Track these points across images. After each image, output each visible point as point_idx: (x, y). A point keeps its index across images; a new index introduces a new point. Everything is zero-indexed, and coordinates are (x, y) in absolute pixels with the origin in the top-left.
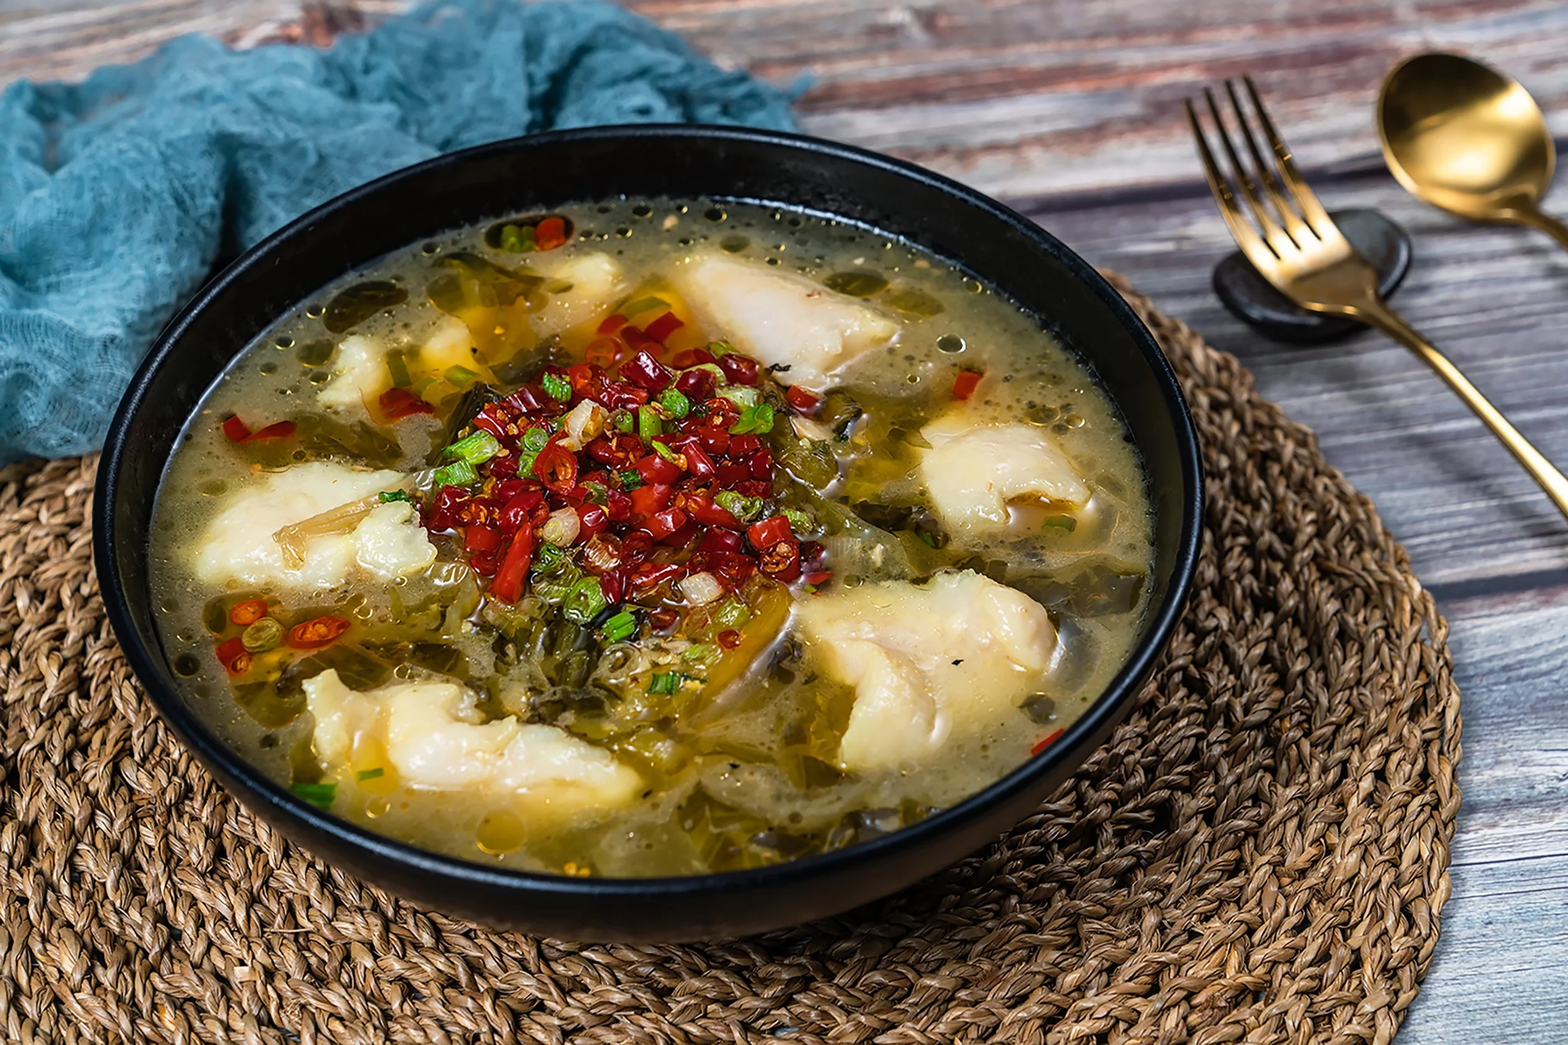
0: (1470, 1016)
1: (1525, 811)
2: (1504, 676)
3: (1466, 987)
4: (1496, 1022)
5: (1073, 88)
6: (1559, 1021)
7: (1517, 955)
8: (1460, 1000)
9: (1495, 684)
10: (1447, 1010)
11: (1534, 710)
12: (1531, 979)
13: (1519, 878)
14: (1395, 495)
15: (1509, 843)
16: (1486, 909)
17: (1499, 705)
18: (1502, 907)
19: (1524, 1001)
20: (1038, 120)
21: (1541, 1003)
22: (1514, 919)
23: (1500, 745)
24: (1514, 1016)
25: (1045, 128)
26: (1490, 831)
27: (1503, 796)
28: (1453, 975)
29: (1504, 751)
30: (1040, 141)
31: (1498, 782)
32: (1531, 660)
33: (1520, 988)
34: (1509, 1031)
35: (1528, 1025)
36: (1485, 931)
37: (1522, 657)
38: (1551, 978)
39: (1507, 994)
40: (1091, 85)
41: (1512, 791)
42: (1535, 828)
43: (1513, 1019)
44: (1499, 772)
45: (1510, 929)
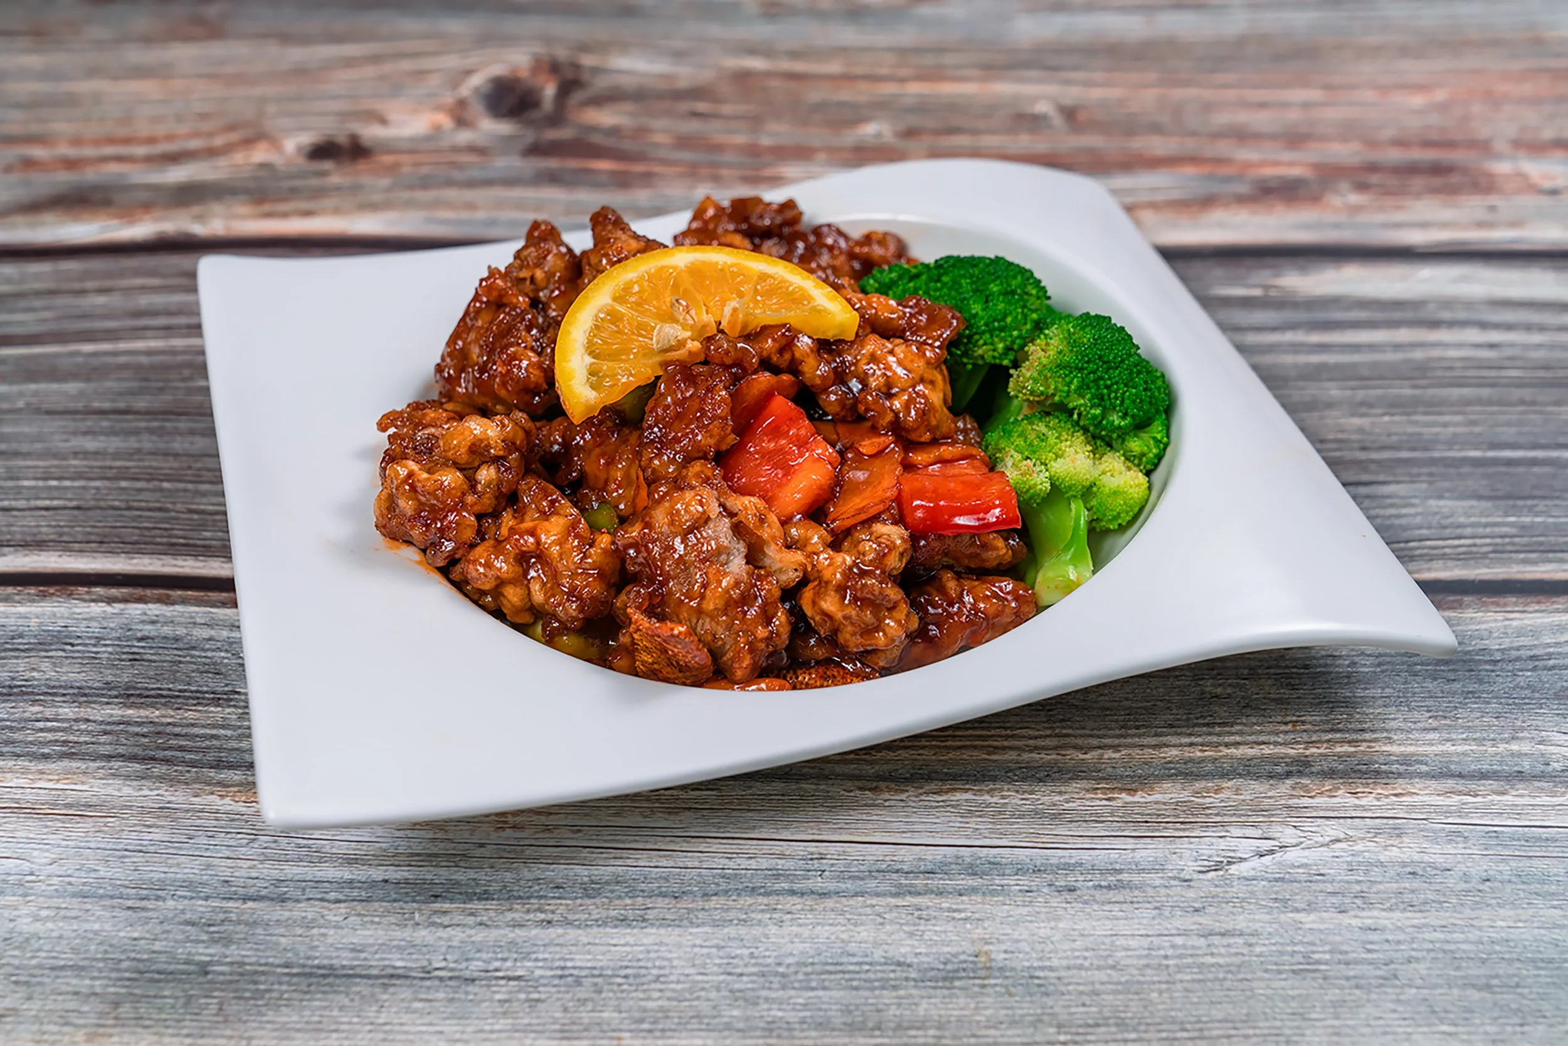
0: (1456, 963)
1: (1537, 784)
2: (1531, 665)
3: (1455, 936)
4: (1482, 971)
5: (1190, 170)
6: (1548, 980)
7: (1511, 913)
8: (1447, 947)
9: (1522, 670)
10: (1432, 954)
11: (1557, 696)
12: (1524, 937)
13: (1523, 843)
14: (1442, 503)
15: (1516, 811)
16: (1485, 867)
17: (1522, 688)
18: (1502, 867)
19: (1515, 956)
20: (1153, 190)
21: (1533, 961)
22: (1514, 879)
23: (1519, 723)
24: (1502, 969)
25: (1159, 197)
26: (1499, 798)
27: (1516, 769)
28: (1444, 923)
29: (1522, 729)
30: (1154, 206)
31: (1513, 755)
32: (1560, 654)
33: (1511, 944)
34: (1495, 982)
35: (1516, 979)
36: (1481, 887)
37: (1552, 650)
38: (1545, 939)
39: (1498, 948)
40: (1206, 169)
41: (1526, 765)
42: (1546, 800)
43: (1501, 972)
44: (1515, 747)
45: (1509, 888)
